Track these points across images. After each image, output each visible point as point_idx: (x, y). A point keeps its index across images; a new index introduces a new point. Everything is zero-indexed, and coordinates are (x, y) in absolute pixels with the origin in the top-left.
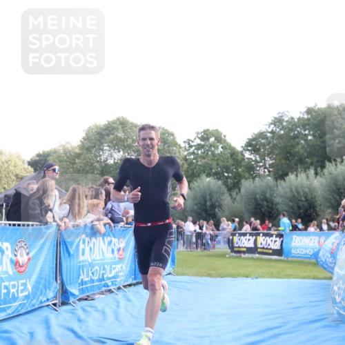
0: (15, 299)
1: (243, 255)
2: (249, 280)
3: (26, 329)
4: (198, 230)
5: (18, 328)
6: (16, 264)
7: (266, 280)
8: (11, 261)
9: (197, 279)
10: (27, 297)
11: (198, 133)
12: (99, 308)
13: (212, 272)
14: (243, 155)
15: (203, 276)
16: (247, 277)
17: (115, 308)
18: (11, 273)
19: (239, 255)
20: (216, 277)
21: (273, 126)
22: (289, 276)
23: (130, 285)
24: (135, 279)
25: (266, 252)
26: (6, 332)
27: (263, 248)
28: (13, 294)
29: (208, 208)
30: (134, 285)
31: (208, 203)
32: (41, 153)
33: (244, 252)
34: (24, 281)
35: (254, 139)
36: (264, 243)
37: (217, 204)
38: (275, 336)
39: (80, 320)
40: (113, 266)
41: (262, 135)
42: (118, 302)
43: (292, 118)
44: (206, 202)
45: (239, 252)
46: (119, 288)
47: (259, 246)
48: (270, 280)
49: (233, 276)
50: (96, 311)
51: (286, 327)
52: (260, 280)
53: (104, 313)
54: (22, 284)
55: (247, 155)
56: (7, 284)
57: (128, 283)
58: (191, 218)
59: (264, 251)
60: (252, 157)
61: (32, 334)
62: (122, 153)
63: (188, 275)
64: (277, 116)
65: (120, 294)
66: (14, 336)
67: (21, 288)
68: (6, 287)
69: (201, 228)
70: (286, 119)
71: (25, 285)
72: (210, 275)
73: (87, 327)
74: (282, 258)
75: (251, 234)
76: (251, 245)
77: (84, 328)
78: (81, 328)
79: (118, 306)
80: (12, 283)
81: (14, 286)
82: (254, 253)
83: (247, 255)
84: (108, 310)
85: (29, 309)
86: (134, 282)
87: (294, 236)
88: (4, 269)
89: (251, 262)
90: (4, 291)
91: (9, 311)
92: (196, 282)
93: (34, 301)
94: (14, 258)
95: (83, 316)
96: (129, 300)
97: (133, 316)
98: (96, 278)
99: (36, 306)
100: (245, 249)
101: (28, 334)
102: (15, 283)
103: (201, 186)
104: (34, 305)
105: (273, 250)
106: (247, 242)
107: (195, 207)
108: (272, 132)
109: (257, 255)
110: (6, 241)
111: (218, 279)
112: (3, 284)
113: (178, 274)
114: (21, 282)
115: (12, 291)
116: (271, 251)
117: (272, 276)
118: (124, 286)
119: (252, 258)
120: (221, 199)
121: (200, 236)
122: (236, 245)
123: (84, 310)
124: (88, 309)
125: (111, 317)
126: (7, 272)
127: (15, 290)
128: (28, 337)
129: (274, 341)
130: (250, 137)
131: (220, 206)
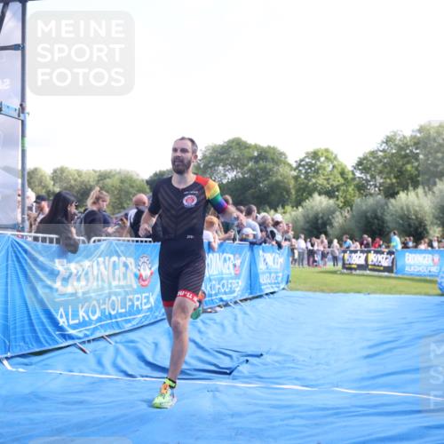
0: (139, 311)
1: (354, 272)
2: (361, 296)
3: (150, 340)
4: (310, 247)
5: (142, 338)
6: (140, 277)
7: (377, 296)
8: (135, 275)
9: (310, 294)
10: (150, 309)
11: (307, 153)
12: (218, 321)
13: (324, 288)
14: (353, 174)
15: (315, 291)
16: (359, 292)
17: (233, 321)
18: (135, 287)
19: (349, 271)
20: (329, 293)
21: (384, 145)
22: (400, 293)
23: (246, 300)
24: (251, 293)
25: (377, 268)
26: (132, 341)
27: (374, 265)
28: (137, 307)
29: (320, 226)
30: (250, 299)
31: (320, 221)
32: (158, 172)
33: (355, 269)
34: (147, 294)
35: (365, 158)
36: (375, 260)
37: (328, 222)
38: (390, 350)
39: (200, 332)
40: (230, 281)
41: (373, 153)
42: (236, 315)
43: (404, 137)
44: (318, 220)
45: (351, 269)
46: (236, 303)
47: (370, 262)
48: (382, 296)
49: (345, 292)
50: (216, 323)
51: (401, 341)
52: (372, 296)
53: (222, 325)
54: (145, 297)
55: (358, 174)
56: (131, 297)
57: (244, 298)
58: (303, 236)
59: (376, 268)
60: (362, 175)
61: (156, 345)
62: (235, 173)
63: (302, 290)
64: (389, 134)
65: (237, 308)
66: (140, 346)
67: (145, 301)
68: (130, 300)
69: (312, 245)
70: (398, 138)
71: (148, 298)
72: (323, 291)
73: (209, 338)
74: (393, 275)
75: (362, 252)
76: (362, 261)
77: (205, 339)
78: (202, 339)
79: (236, 319)
80: (136, 296)
81: (138, 299)
82: (365, 270)
83: (358, 272)
84: (226, 323)
85: (153, 321)
86: (250, 296)
87: (407, 254)
88: (129, 283)
89: (362, 279)
90: (129, 303)
91: (134, 323)
92: (310, 298)
93: (157, 314)
94: (138, 272)
95: (203, 329)
96: (245, 313)
97: (250, 329)
98: (213, 292)
99: (159, 318)
100: (355, 266)
101: (153, 345)
102: (139, 296)
103: (313, 204)
104: (156, 317)
105: (385, 267)
106: (358, 259)
107: (308, 225)
108: (384, 151)
109: (368, 272)
110: (130, 256)
111: (331, 294)
112: (128, 297)
113: (291, 289)
114: (144, 295)
115: (136, 303)
116: (382, 268)
117: (384, 292)
118: (241, 301)
119: (363, 275)
120: (333, 218)
121: (311, 253)
122: (347, 262)
123: (203, 322)
124: (207, 321)
125: (230, 329)
126: (131, 286)
127: (138, 303)
128: (153, 347)
129: (388, 354)
130: (361, 156)
131: (331, 224)
